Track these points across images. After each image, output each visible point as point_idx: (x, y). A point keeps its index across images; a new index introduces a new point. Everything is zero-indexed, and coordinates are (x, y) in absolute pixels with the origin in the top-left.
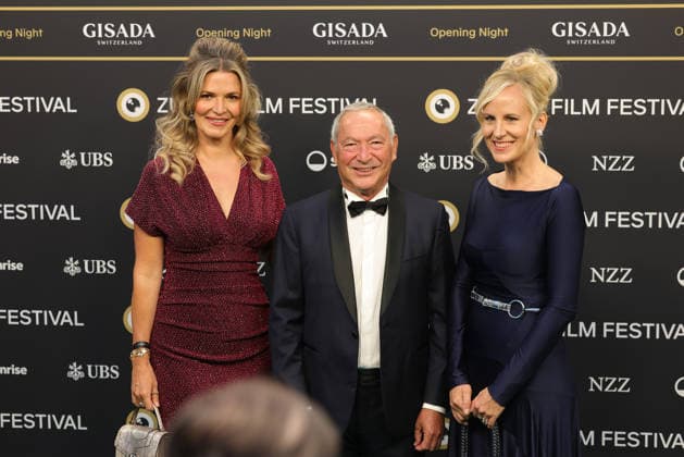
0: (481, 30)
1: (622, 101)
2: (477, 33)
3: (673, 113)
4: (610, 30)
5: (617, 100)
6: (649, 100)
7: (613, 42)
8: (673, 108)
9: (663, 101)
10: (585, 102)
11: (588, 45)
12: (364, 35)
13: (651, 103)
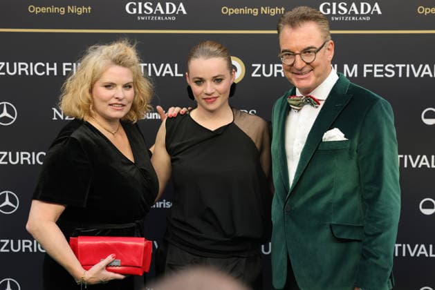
0: (262, 8)
1: (376, 66)
2: (259, 11)
3: (416, 75)
4: (366, 8)
5: (371, 65)
6: (397, 65)
7: (368, 18)
8: (416, 72)
9: (408, 66)
10: (346, 67)
11: (348, 21)
12: (168, 12)
13: (398, 68)
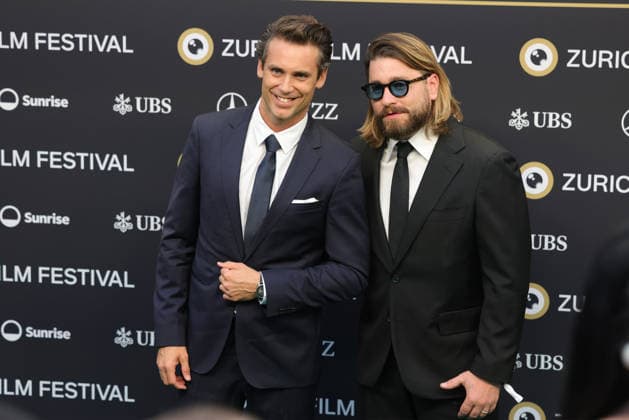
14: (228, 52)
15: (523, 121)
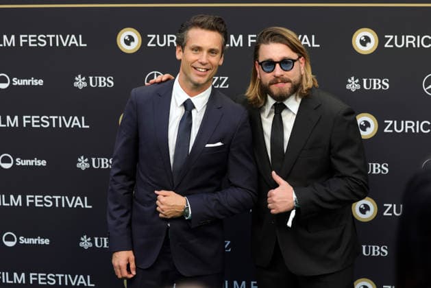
14: (152, 43)
15: (356, 85)
